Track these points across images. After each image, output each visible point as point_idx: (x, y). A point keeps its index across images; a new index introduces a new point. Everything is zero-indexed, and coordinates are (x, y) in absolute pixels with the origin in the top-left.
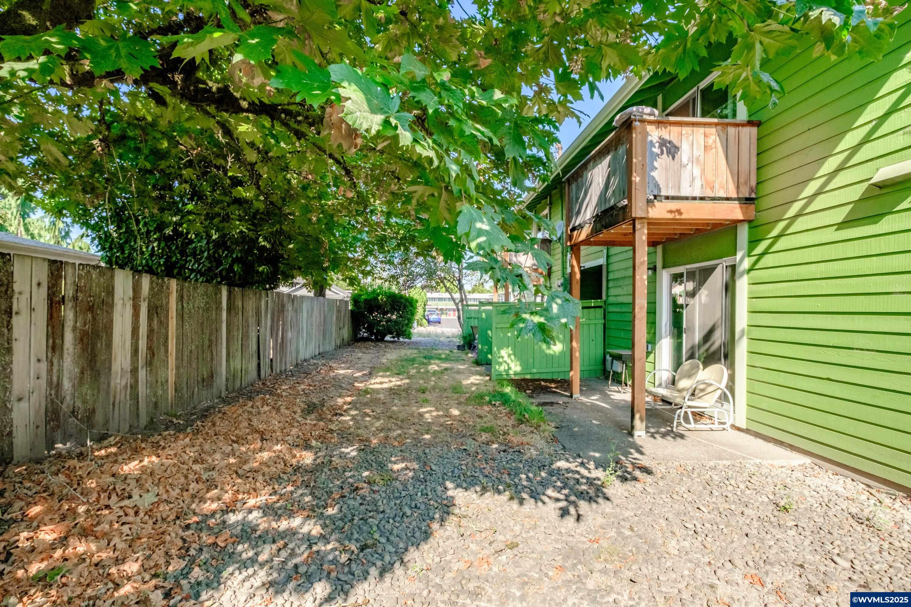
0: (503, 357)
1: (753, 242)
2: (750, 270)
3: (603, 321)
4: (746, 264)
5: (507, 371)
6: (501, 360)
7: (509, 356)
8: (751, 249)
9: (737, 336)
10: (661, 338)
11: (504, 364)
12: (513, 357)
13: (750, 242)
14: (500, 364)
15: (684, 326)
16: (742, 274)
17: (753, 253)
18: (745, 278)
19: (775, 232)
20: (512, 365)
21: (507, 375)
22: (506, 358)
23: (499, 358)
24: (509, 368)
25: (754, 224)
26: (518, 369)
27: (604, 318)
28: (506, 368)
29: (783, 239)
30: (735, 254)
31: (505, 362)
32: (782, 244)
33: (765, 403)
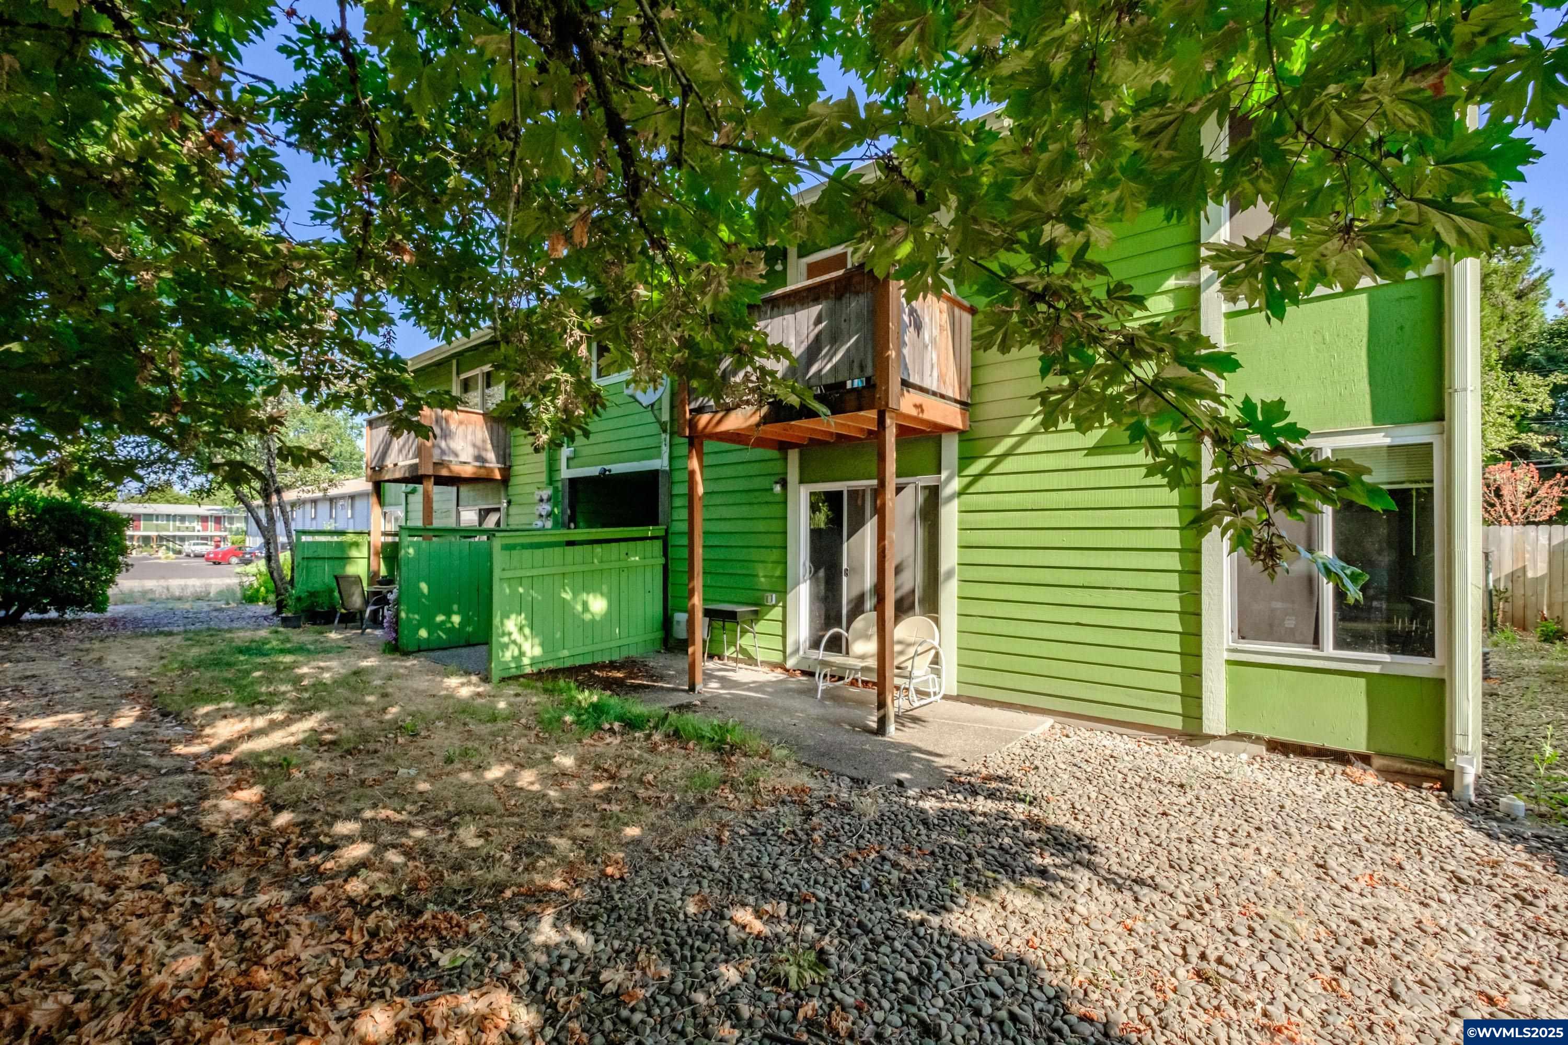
0: (510, 634)
1: (966, 460)
2: (961, 493)
3: (662, 561)
4: (955, 485)
5: (518, 659)
6: (506, 639)
7: (521, 629)
8: (961, 469)
9: (942, 577)
10: (797, 584)
11: (512, 647)
12: (527, 631)
13: (961, 459)
14: (505, 646)
15: (845, 566)
16: (950, 498)
17: (965, 473)
18: (955, 505)
19: (999, 450)
20: (526, 647)
21: (519, 667)
22: (516, 636)
23: (504, 634)
24: (522, 654)
25: (965, 437)
26: (538, 651)
27: (665, 554)
28: (516, 653)
29: (1010, 459)
30: (939, 472)
31: (514, 642)
32: (1008, 465)
33: (987, 660)
